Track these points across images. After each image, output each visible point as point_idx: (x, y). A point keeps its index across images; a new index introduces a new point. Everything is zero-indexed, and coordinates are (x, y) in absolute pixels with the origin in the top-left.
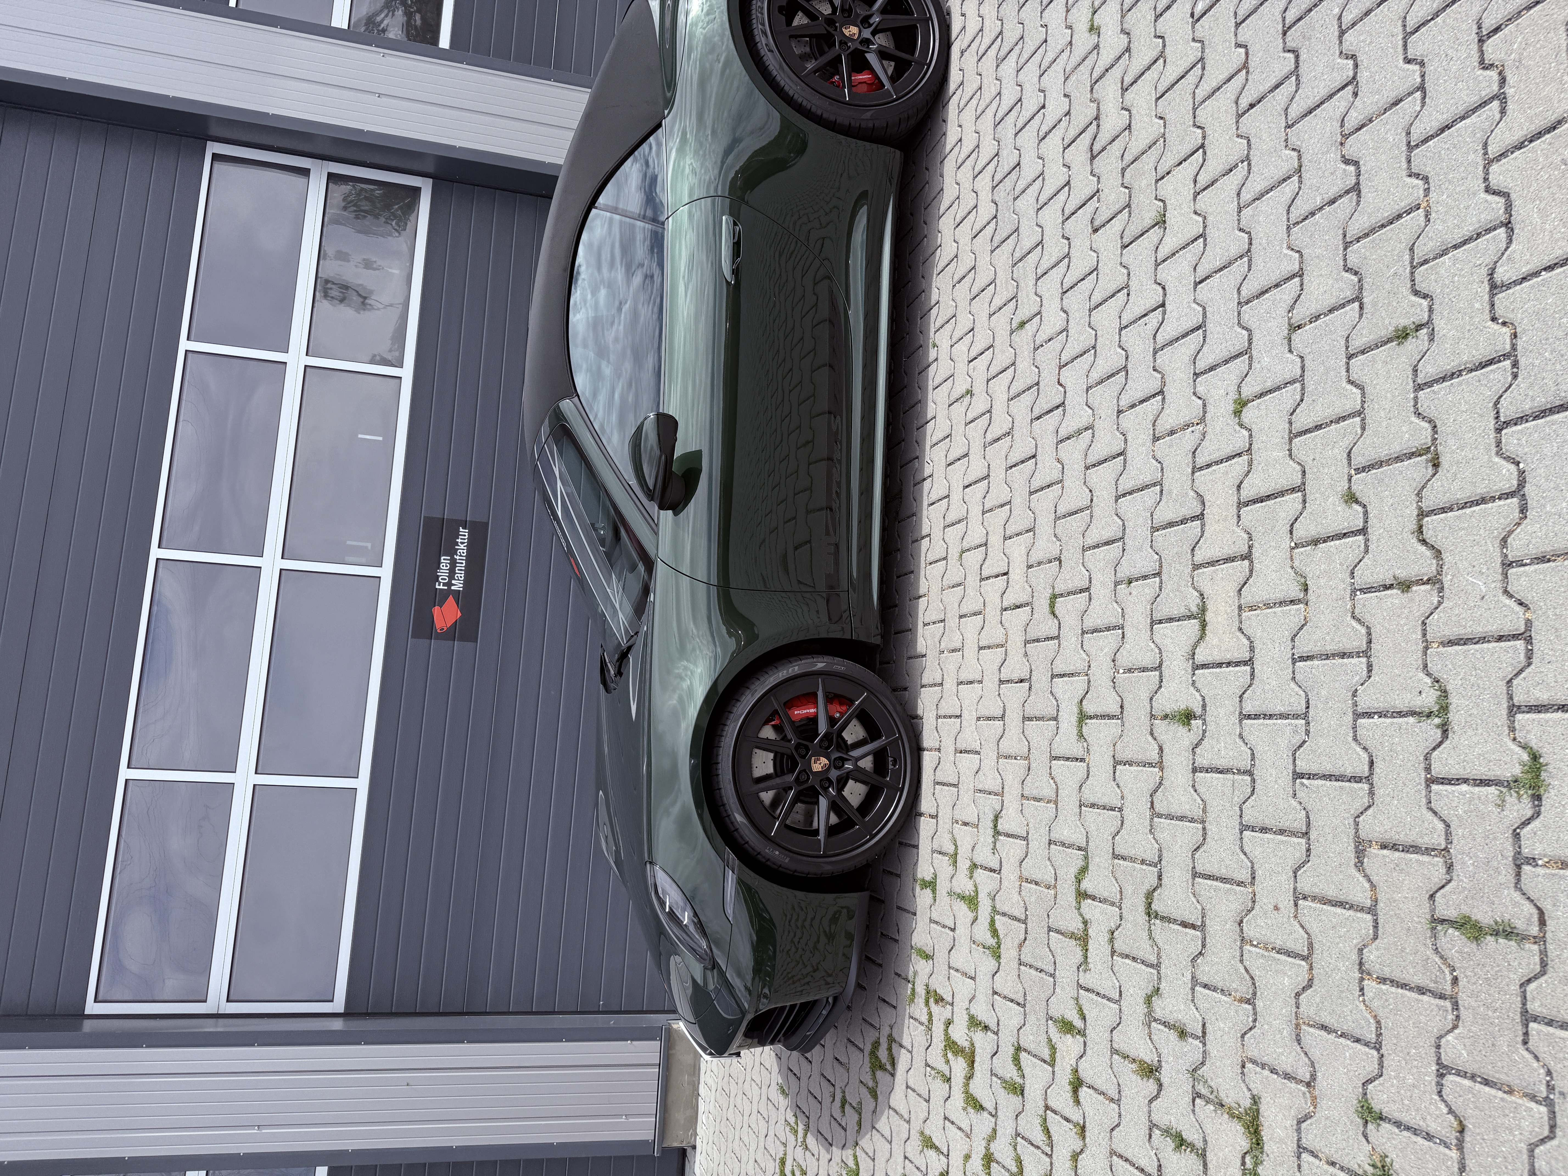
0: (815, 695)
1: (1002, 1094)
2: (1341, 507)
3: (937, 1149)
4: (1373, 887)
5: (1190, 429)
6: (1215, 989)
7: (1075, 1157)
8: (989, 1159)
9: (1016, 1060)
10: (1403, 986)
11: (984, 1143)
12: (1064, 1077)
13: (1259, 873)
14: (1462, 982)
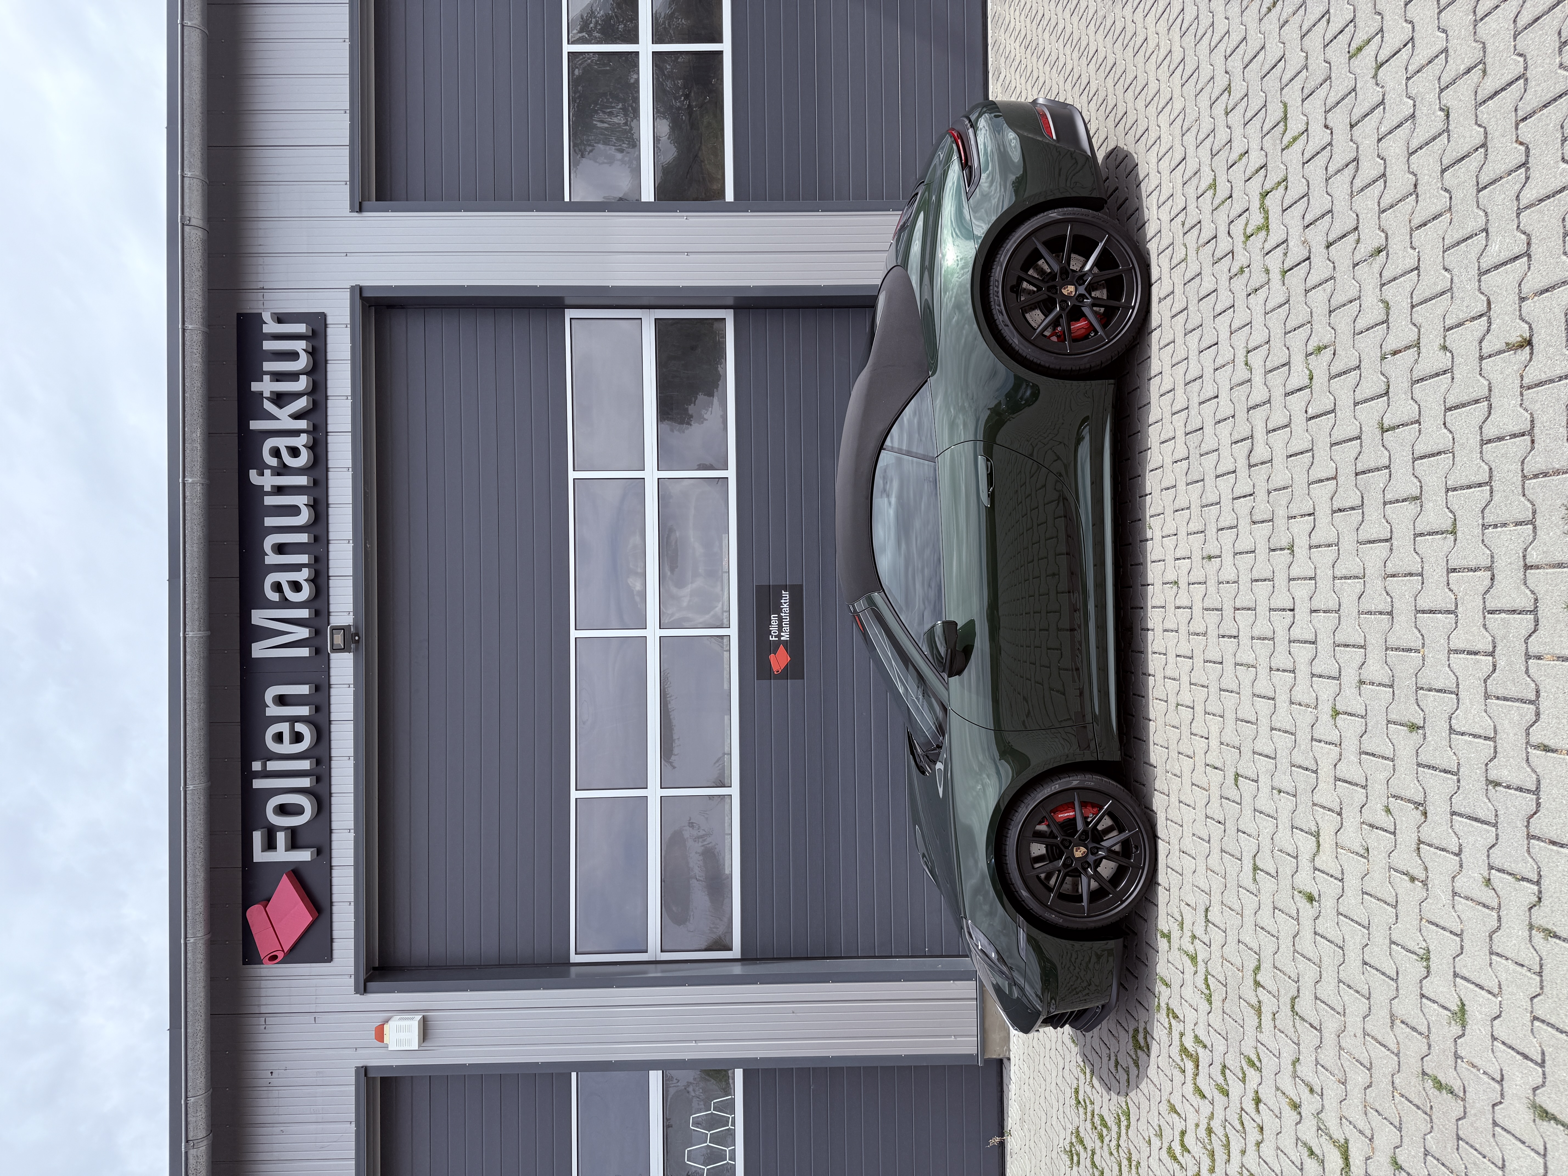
0: (1073, 803)
1: (1216, 1093)
2: (1383, 813)
3: (1179, 1114)
4: (1398, 1043)
5: (1310, 709)
6: (1327, 1070)
7: (1258, 1144)
8: (1210, 1131)
9: (1223, 1073)
10: (1411, 1102)
11: (1206, 1121)
12: (1251, 1095)
13: (1347, 1011)
14: (1434, 1109)
